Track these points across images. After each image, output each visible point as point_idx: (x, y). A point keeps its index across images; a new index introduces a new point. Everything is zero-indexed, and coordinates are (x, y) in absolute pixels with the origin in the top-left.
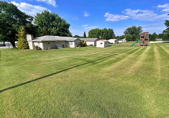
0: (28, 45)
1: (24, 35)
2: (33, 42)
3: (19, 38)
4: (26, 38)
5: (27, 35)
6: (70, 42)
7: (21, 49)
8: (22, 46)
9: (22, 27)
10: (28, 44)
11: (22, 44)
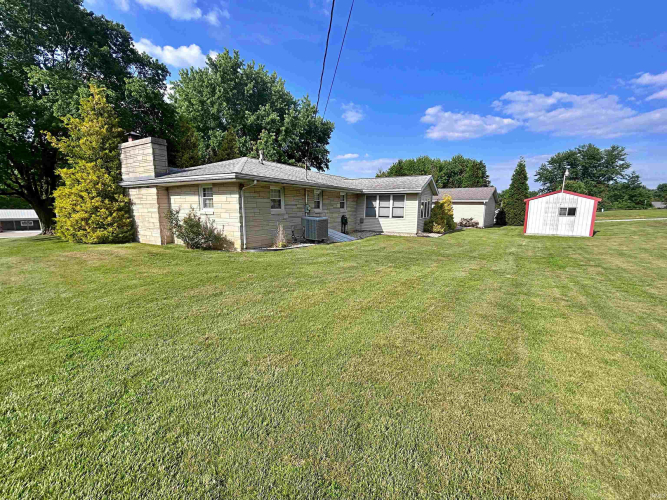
0: (131, 216)
1: (103, 143)
2: (166, 191)
3: (70, 166)
4: (119, 166)
5: (124, 145)
6: (384, 204)
7: (80, 241)
8: (86, 220)
9: (92, 90)
10: (128, 209)
11: (88, 205)
